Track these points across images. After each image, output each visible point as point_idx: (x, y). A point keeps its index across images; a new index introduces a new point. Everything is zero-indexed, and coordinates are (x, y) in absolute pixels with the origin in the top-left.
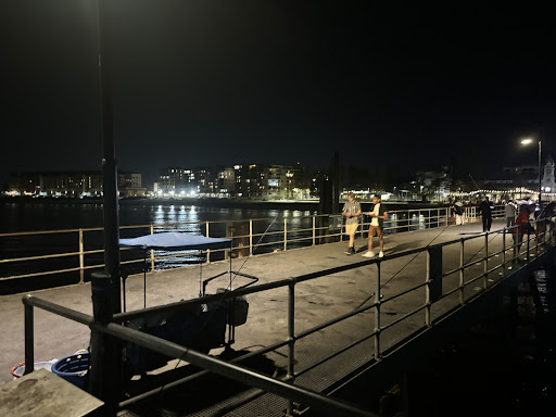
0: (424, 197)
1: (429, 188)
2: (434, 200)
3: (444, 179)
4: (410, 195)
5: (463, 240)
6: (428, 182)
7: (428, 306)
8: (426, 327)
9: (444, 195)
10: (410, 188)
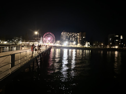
0: (16, 43)
1: (17, 41)
2: (18, 44)
3: (20, 39)
4: (12, 43)
5: (20, 53)
6: (17, 40)
7: (11, 69)
8: (10, 74)
9: (20, 43)
10: (12, 41)
